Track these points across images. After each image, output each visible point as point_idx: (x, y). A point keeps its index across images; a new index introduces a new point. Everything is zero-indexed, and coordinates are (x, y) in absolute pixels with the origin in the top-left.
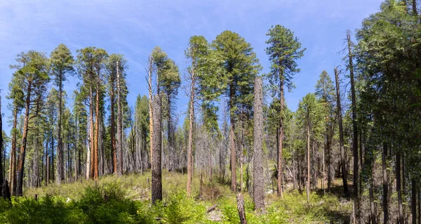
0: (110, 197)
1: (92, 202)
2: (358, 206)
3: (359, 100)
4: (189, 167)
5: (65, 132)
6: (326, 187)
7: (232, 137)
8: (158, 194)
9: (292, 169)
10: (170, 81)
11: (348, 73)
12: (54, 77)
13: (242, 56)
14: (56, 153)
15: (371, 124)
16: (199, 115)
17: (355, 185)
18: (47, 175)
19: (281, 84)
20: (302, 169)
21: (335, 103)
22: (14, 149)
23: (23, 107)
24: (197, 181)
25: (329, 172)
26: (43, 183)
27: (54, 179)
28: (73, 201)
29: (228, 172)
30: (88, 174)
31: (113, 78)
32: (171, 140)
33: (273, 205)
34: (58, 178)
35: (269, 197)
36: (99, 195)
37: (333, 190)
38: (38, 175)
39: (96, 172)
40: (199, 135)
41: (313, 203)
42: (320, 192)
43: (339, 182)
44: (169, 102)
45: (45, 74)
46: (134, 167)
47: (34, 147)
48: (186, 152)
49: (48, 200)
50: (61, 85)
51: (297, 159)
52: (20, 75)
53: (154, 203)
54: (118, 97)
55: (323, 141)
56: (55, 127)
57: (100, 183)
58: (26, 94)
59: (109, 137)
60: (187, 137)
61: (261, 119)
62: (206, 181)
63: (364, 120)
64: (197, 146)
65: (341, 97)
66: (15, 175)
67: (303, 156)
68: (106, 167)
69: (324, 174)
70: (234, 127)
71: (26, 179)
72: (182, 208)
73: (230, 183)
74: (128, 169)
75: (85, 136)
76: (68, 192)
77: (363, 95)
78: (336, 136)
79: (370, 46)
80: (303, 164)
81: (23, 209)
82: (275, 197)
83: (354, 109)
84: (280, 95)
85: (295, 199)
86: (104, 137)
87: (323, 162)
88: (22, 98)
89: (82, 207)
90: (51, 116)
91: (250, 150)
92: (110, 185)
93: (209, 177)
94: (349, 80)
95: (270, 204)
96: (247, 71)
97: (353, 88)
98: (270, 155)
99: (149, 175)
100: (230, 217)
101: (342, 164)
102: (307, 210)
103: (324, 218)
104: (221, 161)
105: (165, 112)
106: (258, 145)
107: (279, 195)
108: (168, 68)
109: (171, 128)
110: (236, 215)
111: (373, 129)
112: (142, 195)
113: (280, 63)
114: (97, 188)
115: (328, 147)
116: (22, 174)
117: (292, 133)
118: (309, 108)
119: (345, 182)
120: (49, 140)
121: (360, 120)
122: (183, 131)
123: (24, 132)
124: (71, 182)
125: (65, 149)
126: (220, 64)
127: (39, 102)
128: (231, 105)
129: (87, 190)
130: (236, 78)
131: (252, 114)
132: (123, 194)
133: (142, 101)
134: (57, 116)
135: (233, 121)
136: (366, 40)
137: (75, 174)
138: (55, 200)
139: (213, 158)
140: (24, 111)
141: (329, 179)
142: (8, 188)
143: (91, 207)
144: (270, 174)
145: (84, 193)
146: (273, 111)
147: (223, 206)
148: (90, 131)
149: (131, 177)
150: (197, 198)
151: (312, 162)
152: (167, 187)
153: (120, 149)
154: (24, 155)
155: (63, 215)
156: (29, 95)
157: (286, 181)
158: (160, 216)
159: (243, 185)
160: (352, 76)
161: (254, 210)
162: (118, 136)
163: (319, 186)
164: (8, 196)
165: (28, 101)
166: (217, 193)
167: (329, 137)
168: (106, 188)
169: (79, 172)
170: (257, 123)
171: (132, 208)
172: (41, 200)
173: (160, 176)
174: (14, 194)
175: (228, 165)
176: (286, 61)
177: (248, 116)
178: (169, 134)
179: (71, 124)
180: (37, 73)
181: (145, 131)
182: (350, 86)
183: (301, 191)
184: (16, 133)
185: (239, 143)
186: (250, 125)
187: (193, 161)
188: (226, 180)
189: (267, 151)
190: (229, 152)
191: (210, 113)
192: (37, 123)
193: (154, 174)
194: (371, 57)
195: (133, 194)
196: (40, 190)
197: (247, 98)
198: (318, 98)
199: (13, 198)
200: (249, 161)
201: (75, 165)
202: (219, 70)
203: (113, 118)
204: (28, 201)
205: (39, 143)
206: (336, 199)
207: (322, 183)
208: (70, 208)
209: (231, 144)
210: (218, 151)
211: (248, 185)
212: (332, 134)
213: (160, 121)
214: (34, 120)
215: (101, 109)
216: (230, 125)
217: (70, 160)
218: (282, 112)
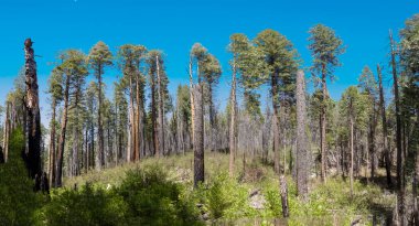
0: (151, 180)
1: (133, 187)
2: (401, 200)
3: (402, 95)
4: (232, 147)
5: (106, 119)
6: (369, 175)
7: (275, 120)
8: (200, 175)
9: (335, 154)
10: (211, 72)
11: (391, 69)
12: (93, 71)
13: (283, 51)
14: (96, 139)
15: (415, 119)
16: (241, 101)
17: (398, 177)
18: (86, 161)
19: (324, 76)
20: (345, 155)
21: (378, 96)
22: (53, 139)
23: (61, 99)
24: (240, 161)
25: (373, 160)
26: (83, 171)
27: (94, 165)
28: (114, 187)
29: (271, 152)
30: (129, 157)
31: (153, 71)
32: (214, 122)
33: (317, 191)
34: (98, 164)
35: (312, 181)
36: (141, 179)
37: (376, 180)
38: (78, 162)
39: (137, 155)
40: (242, 118)
41: (356, 193)
42: (364, 181)
43: (383, 172)
44: (210, 90)
45: (84, 69)
46: (176, 147)
47: (73, 136)
48: (228, 133)
49: (88, 188)
50: (100, 78)
51: (340, 145)
52: (58, 71)
53: (196, 186)
54: (158, 86)
55: (366, 130)
56: (95, 116)
57: (142, 166)
58: (64, 87)
59: (150, 122)
60: (230, 120)
61: (304, 106)
62: (249, 161)
63: (407, 114)
64: (240, 129)
65: (384, 91)
66: (54, 166)
67: (347, 142)
68: (147, 149)
69: (368, 162)
70: (276, 112)
71: (65, 168)
72: (224, 190)
73: (273, 164)
74: (170, 150)
75: (126, 122)
76: (109, 178)
77: (406, 91)
78: (380, 126)
79: (413, 44)
80: (347, 150)
81: (62, 202)
82: (318, 181)
83: (397, 103)
84: (322, 86)
85: (338, 185)
86: (145, 121)
87: (367, 150)
88: (60, 92)
89: (122, 194)
90: (91, 106)
91: (294, 134)
92: (151, 167)
93: (252, 158)
94: (392, 76)
95: (313, 189)
96: (288, 64)
97: (395, 83)
98: (314, 139)
99: (191, 156)
100: (272, 204)
101: (386, 154)
102: (350, 200)
103: (366, 211)
104: (264, 142)
105: (207, 99)
106: (301, 129)
107: (322, 180)
108: (209, 61)
109: (212, 112)
110: (278, 201)
111: (416, 124)
112: (184, 177)
113: (322, 58)
114: (138, 170)
115: (371, 136)
116: (61, 164)
117: (336, 120)
118: (352, 99)
119: (388, 173)
120: (88, 128)
121: (403, 113)
122: (225, 114)
123: (63, 122)
124: (112, 167)
125: (105, 135)
126: (262, 58)
127: (78, 95)
128: (273, 93)
129: (128, 174)
130: (278, 70)
131: (295, 101)
132: (165, 176)
133: (183, 89)
134: (97, 105)
135: (275, 107)
136: (409, 39)
137: (116, 159)
138: (95, 187)
139: (256, 139)
140: (63, 103)
141: (373, 168)
142: (46, 180)
143: (131, 193)
144: (314, 158)
145: (125, 176)
146: (316, 99)
147: (266, 190)
148: (130, 117)
149: (174, 157)
150: (240, 180)
151: (356, 149)
152: (209, 168)
153: (161, 132)
154: (63, 145)
155: (103, 206)
156: (68, 88)
157: (330, 166)
158: (202, 202)
159: (287, 167)
160: (394, 73)
161: (297, 195)
162: (159, 120)
163: (362, 174)
164: (47, 189)
165: (67, 94)
166: (259, 174)
167: (373, 126)
168: (147, 170)
169: (120, 156)
170: (299, 109)
171: (174, 192)
172: (80, 189)
173: (202, 156)
174: (53, 187)
175: (271, 146)
176: (328, 57)
177: (291, 103)
178: (211, 117)
179: (111, 112)
180: (75, 68)
181: (186, 115)
182: (392, 81)
183: (344, 178)
184: (54, 124)
185: (282, 126)
186: (292, 110)
187: (236, 142)
188: (270, 161)
189: (310, 135)
190: (272, 134)
191: (252, 100)
192: (76, 113)
193: (196, 154)
194: (413, 56)
195: (174, 176)
196: (79, 178)
197: (289, 87)
198: (360, 90)
199: (51, 192)
200: (292, 143)
201: (115, 149)
202: (260, 64)
203: (153, 105)
204: (67, 192)
205: (78, 132)
206: (379, 190)
207: (365, 172)
208: (111, 196)
209: (274, 126)
210: (261, 134)
211: (291, 167)
212: (376, 124)
213: (202, 106)
214: (73, 111)
215: (142, 97)
216: (272, 110)
217: (110, 144)
218: (325, 101)
